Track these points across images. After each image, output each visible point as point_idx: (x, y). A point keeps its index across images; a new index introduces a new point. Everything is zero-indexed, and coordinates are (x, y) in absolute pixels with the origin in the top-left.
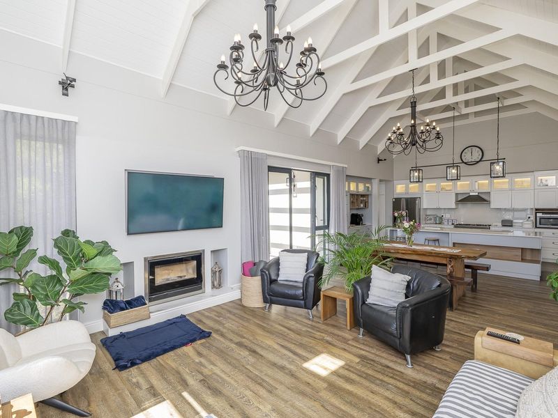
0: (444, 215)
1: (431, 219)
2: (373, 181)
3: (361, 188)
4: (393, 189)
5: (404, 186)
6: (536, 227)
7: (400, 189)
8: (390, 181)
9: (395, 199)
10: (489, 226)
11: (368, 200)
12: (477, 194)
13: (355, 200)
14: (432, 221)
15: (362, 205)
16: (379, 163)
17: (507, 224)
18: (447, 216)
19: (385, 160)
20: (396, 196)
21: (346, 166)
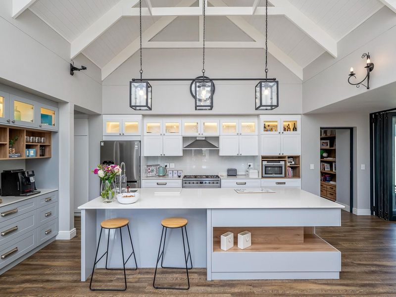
0: (167, 165)
4: (102, 128)
5: (118, 123)
6: (262, 176)
7: (112, 128)
8: (96, 115)
9: (104, 142)
10: (217, 177)
11: (50, 142)
12: (204, 139)
13: (5, 140)
14: (155, 172)
15: (32, 153)
16: (72, 74)
17: (232, 173)
18: (172, 166)
19: (84, 68)
20: (105, 139)
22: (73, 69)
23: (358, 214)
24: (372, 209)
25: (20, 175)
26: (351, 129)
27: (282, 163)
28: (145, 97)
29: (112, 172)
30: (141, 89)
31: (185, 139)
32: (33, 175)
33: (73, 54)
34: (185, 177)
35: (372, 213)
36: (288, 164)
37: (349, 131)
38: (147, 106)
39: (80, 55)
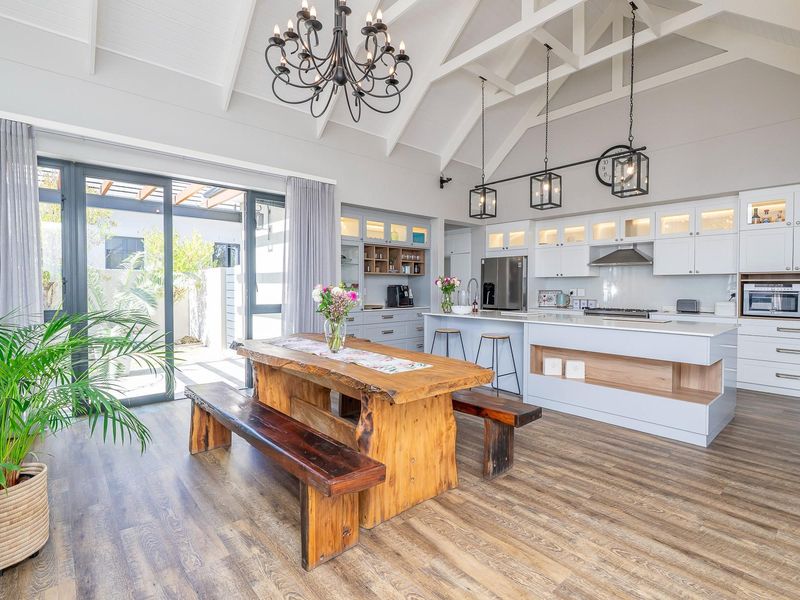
0: (574, 291)
1: (550, 299)
2: (433, 222)
3: (400, 235)
4: (484, 241)
5: (502, 235)
6: (742, 314)
9: (486, 260)
11: (424, 260)
12: (632, 247)
13: (385, 258)
15: (407, 269)
16: (442, 187)
18: (580, 293)
20: (488, 255)
21: (333, 182)
22: (442, 181)
25: (398, 289)
27: (798, 287)
31: (594, 248)
39: (451, 162)
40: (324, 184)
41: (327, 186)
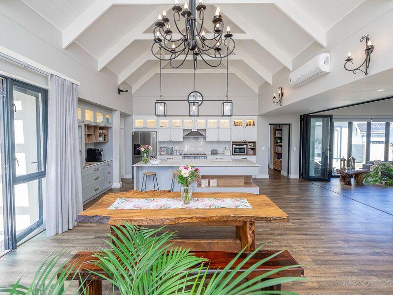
0: (173, 147)
2: (113, 112)
3: (100, 120)
4: (132, 123)
5: (143, 120)
6: (233, 154)
7: (139, 123)
8: (129, 115)
9: (134, 132)
10: (205, 154)
11: (108, 133)
12: (197, 130)
13: (92, 133)
14: (165, 152)
15: (101, 139)
16: (119, 94)
17: (214, 153)
18: (176, 147)
19: (127, 91)
20: (134, 130)
21: (78, 83)
22: (120, 91)
23: (291, 178)
24: (300, 174)
25: (97, 151)
26: (289, 125)
27: (245, 146)
28: (163, 109)
29: (148, 148)
30: (161, 105)
31: (184, 130)
32: (102, 151)
33: (120, 82)
34: (184, 154)
35: (300, 177)
36: (249, 147)
37: (288, 126)
38: (164, 115)
39: (124, 82)
40: (73, 84)
41: (74, 85)
